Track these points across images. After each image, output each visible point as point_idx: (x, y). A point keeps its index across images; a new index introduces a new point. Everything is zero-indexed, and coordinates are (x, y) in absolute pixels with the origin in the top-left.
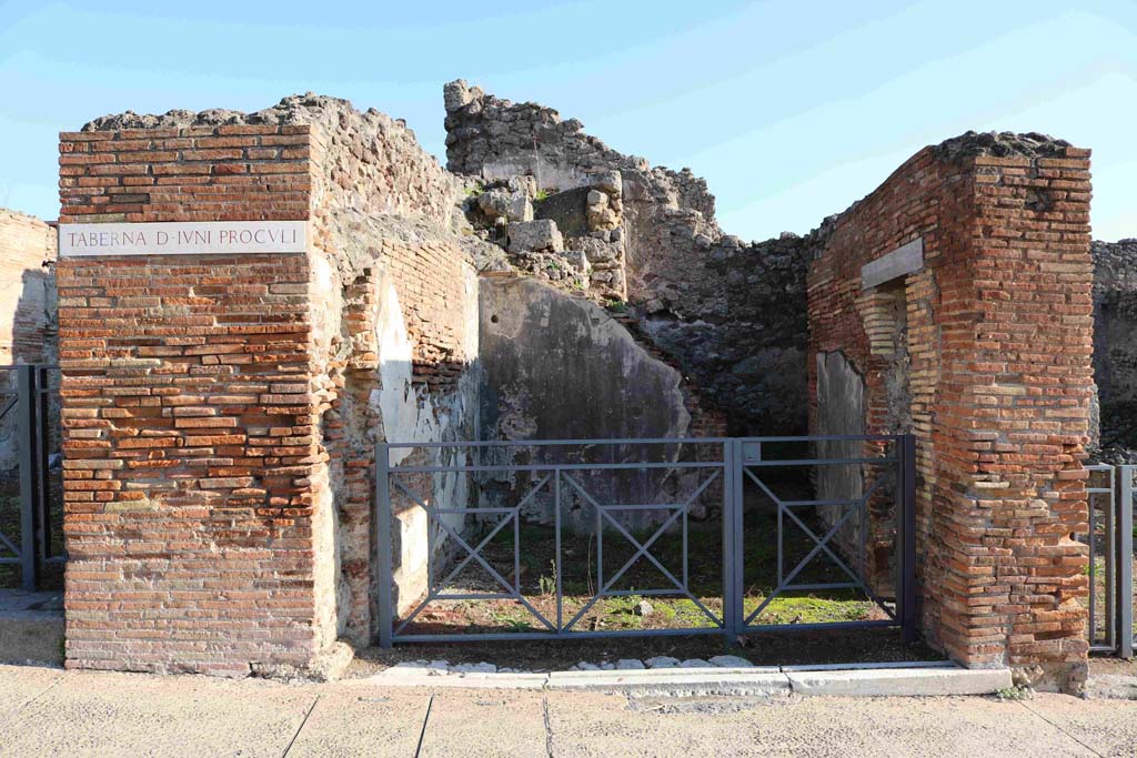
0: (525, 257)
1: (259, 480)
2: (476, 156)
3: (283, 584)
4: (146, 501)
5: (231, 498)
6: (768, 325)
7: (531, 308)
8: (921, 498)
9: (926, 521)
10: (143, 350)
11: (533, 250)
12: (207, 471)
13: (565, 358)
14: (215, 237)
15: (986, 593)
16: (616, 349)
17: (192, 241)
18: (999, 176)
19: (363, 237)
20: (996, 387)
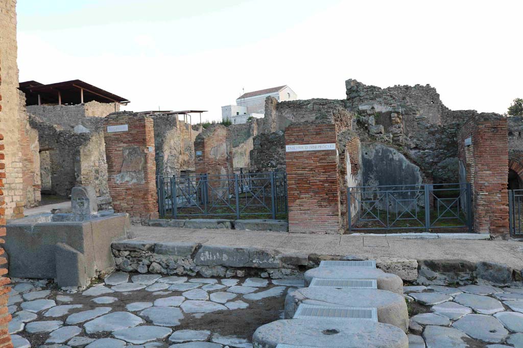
0: (374, 136)
1: (327, 194)
2: (356, 103)
3: (332, 215)
4: (304, 199)
5: (322, 198)
6: (448, 151)
7: (376, 150)
10: (303, 169)
11: (376, 133)
12: (317, 193)
13: (386, 164)
14: (317, 147)
15: (484, 217)
16: (400, 161)
17: (313, 148)
18: (484, 126)
19: (342, 142)
20: (484, 172)
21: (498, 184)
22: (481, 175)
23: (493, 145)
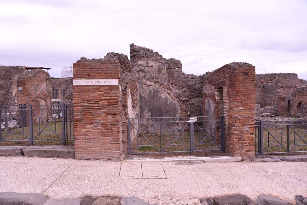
2: (136, 59)
7: (150, 91)
8: (225, 127)
9: (226, 131)
10: (88, 102)
13: (156, 100)
14: (102, 82)
15: (237, 144)
16: (166, 99)
17: (98, 83)
18: (239, 71)
19: (125, 81)
20: (239, 108)
21: (248, 117)
22: (236, 110)
23: (245, 87)
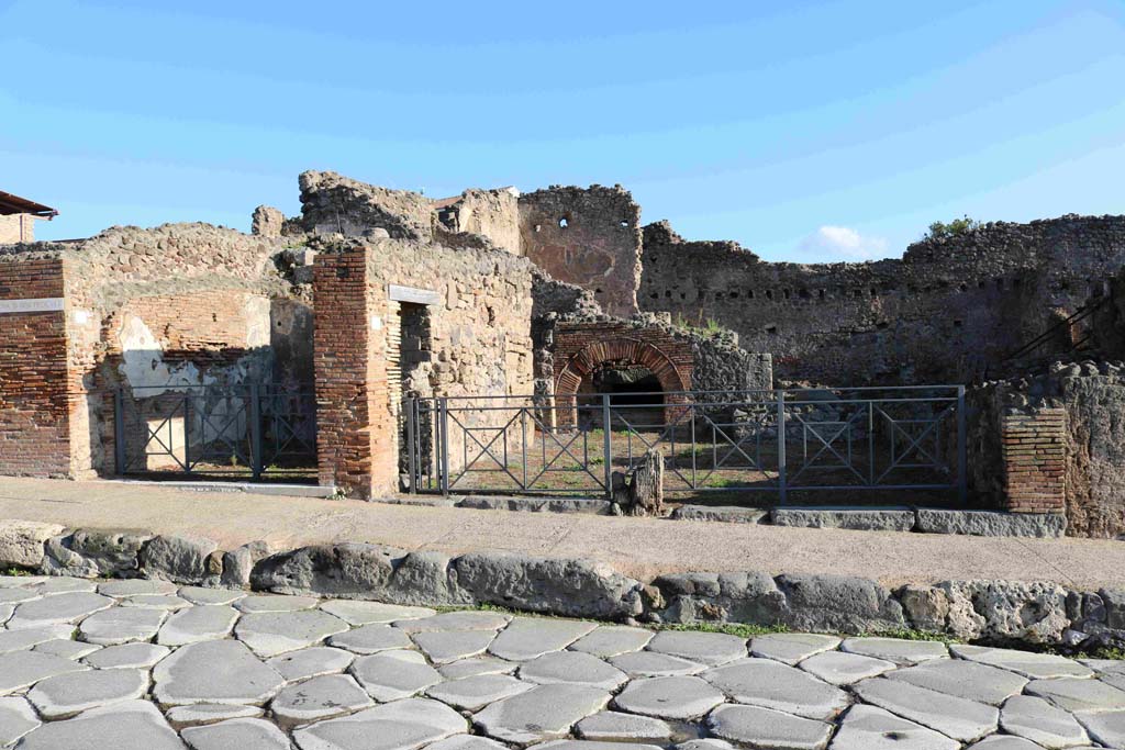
0: (298, 287)
1: (52, 400)
3: (60, 441)
4: (13, 409)
5: (42, 408)
7: (296, 317)
10: (10, 349)
12: (32, 397)
14: (32, 305)
15: (325, 452)
17: (25, 306)
19: (116, 298)
21: (350, 383)
